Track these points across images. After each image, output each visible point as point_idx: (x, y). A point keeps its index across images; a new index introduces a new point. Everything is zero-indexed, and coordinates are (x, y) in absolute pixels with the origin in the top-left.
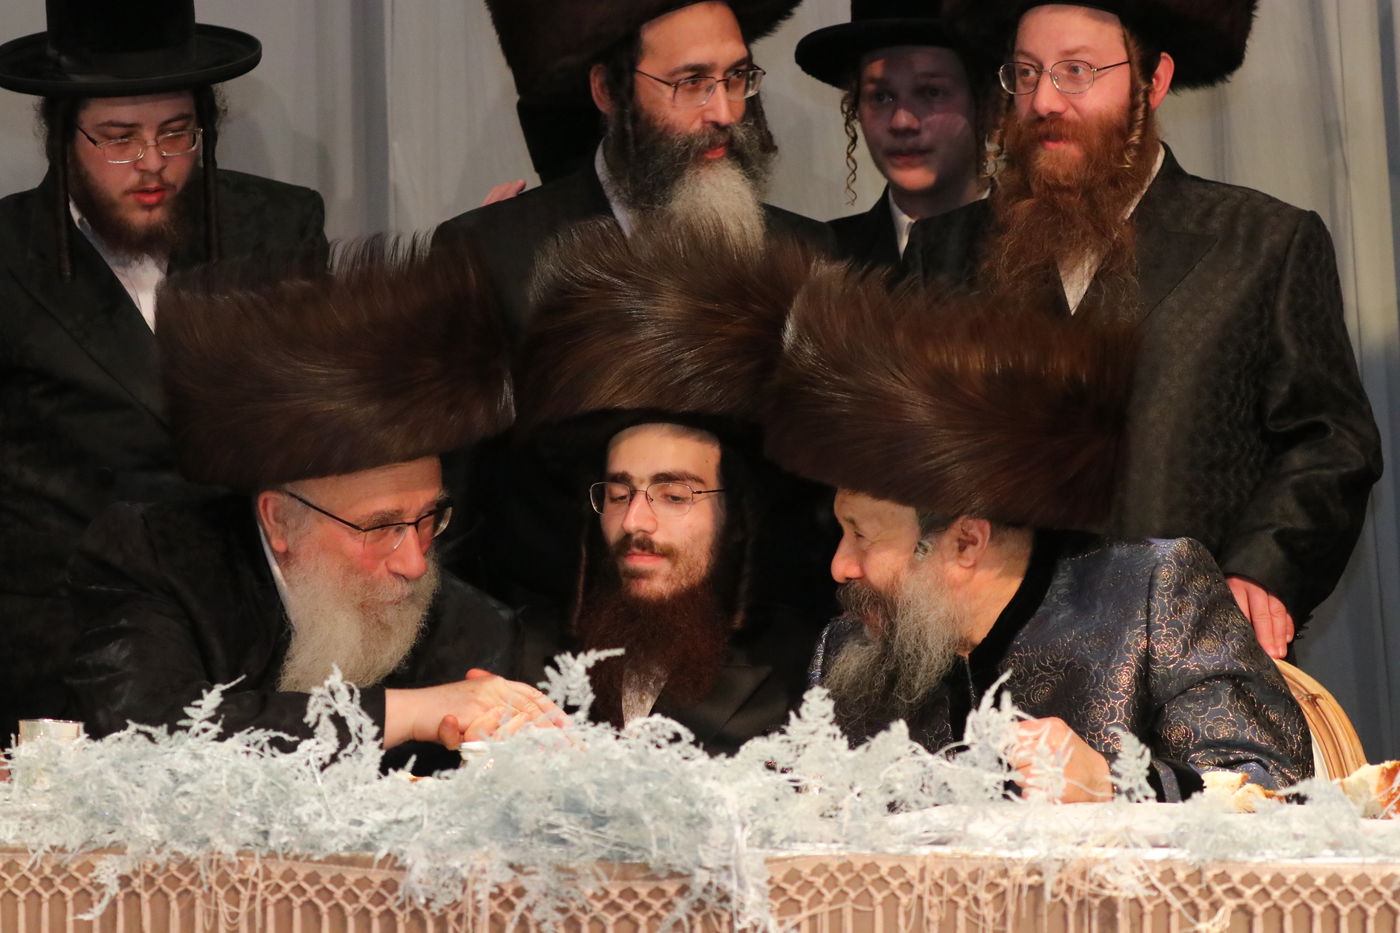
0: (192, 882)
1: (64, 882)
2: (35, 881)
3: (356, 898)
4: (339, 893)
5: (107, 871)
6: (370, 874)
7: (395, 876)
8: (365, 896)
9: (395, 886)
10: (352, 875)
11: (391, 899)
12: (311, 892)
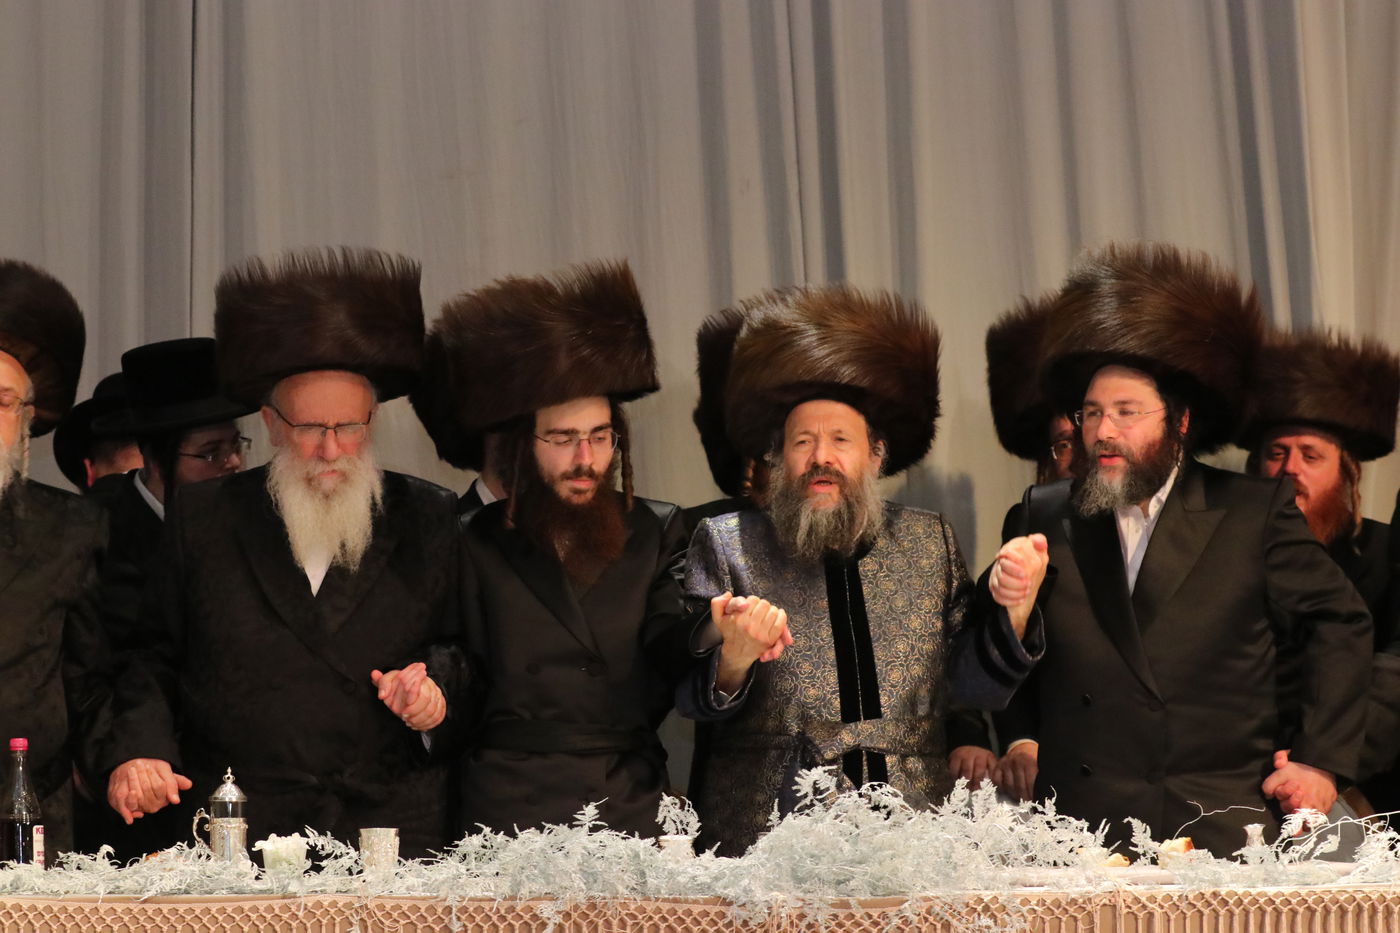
0: (597, 916)
1: (513, 919)
2: (495, 918)
3: (699, 923)
4: (688, 920)
5: (546, 910)
6: (707, 908)
7: (723, 909)
8: (704, 922)
9: (723, 915)
10: (696, 909)
11: (720, 924)
12: (671, 920)
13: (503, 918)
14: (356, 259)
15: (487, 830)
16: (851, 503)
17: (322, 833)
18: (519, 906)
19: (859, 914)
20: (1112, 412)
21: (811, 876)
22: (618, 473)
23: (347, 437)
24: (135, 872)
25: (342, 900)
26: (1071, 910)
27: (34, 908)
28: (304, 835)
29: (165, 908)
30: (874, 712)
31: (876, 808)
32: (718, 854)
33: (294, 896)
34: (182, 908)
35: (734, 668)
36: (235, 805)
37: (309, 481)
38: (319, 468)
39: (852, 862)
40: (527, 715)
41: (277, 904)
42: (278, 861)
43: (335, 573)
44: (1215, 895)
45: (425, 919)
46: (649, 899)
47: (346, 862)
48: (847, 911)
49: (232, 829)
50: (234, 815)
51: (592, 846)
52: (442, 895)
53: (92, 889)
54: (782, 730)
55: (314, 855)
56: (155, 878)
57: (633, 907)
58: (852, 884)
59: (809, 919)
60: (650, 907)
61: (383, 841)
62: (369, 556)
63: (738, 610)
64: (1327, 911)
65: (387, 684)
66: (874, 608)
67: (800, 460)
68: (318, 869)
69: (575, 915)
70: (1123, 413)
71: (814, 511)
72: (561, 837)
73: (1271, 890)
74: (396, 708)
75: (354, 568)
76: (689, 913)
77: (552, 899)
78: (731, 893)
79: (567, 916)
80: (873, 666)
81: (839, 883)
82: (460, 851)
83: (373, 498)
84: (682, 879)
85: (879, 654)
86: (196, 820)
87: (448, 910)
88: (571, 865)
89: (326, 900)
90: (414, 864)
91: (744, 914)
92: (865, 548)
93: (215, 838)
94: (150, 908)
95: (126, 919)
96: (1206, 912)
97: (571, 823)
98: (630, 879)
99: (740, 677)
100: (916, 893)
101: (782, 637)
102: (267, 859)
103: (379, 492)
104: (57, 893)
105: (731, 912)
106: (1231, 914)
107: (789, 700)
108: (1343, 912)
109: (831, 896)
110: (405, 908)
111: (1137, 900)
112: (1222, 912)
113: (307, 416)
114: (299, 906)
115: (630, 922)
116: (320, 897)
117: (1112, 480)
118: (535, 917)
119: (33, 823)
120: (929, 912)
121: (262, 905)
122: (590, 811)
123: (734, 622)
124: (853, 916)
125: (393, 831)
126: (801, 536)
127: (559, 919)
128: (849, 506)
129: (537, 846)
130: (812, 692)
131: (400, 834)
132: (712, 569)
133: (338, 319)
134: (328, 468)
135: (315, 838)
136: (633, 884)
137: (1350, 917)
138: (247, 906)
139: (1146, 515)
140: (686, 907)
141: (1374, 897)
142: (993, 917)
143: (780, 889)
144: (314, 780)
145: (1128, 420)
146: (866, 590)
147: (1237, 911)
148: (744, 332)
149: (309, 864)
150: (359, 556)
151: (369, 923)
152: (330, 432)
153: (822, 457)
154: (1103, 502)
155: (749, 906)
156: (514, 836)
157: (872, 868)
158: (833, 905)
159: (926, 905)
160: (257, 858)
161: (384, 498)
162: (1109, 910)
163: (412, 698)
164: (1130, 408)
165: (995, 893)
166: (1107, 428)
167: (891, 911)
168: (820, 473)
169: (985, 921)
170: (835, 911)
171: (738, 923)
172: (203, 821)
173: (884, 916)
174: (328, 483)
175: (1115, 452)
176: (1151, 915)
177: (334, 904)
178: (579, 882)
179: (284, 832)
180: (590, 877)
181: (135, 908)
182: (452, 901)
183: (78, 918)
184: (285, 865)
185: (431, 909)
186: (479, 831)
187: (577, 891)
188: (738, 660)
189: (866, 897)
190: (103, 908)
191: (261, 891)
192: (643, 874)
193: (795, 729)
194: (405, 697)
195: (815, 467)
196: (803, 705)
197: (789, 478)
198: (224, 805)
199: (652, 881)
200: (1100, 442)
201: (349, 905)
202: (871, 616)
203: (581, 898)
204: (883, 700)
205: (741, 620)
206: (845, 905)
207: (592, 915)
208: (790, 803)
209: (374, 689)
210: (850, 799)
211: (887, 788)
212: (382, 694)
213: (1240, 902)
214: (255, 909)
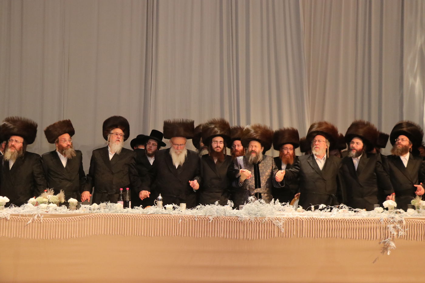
5: (211, 218)
6: (235, 218)
7: (237, 218)
8: (235, 220)
9: (237, 219)
10: (233, 218)
11: (237, 220)
12: (230, 220)
13: (204, 219)
14: (184, 121)
15: (201, 205)
16: (257, 157)
17: (175, 204)
18: (206, 217)
19: (258, 219)
20: (355, 143)
21: (251, 214)
22: (224, 150)
23: (182, 146)
24: (146, 210)
25: (179, 215)
26: (291, 220)
27: (130, 215)
28: (172, 204)
29: (151, 216)
30: (260, 187)
31: (261, 203)
32: (236, 209)
33: (171, 214)
34: (154, 216)
35: (242, 180)
36: (161, 199)
37: (176, 152)
38: (177, 151)
39: (257, 211)
40: (210, 187)
41: (168, 216)
42: (168, 209)
43: (179, 166)
44: (313, 218)
45: (191, 218)
46: (226, 216)
47: (179, 209)
48: (256, 219)
49: (160, 203)
50: (161, 201)
51: (218, 208)
52: (194, 215)
53: (139, 213)
54: (246, 189)
55: (174, 208)
56: (150, 211)
57: (224, 217)
58: (258, 215)
59: (251, 220)
60: (226, 217)
61: (184, 205)
62: (184, 164)
63: (244, 171)
64: (330, 221)
65: (191, 183)
66: (261, 171)
67: (250, 149)
68: (174, 210)
69: (215, 218)
70: (357, 144)
71: (252, 157)
72: (213, 206)
73: (321, 217)
74: (192, 187)
75: (182, 165)
76: (232, 219)
77: (211, 216)
78: (239, 216)
79: (214, 219)
80: (260, 180)
81: (255, 214)
82: (197, 208)
83: (185, 155)
84: (232, 213)
85: (261, 178)
86: (155, 201)
87: (195, 217)
88: (215, 211)
89: (176, 215)
90: (190, 210)
91: (241, 219)
92: (259, 163)
93: (158, 204)
94: (149, 216)
95: (145, 217)
96: (311, 220)
97: (214, 204)
98: (223, 213)
99: (243, 181)
100: (267, 216)
101: (250, 176)
102: (166, 209)
103: (186, 154)
104: (134, 213)
105: (239, 219)
106: (315, 221)
107: (247, 185)
108: (332, 221)
109: (254, 217)
110: (188, 217)
111: (301, 218)
112: (314, 220)
113: (176, 143)
114: (172, 216)
115: (223, 220)
116: (175, 215)
117: (353, 153)
118: (209, 219)
119: (129, 201)
120: (269, 219)
121: (166, 216)
122: (217, 202)
123: (243, 173)
124: (257, 220)
125: (185, 204)
126: (249, 161)
127: (212, 219)
128: (257, 156)
129: (209, 208)
130: (251, 184)
131: (186, 204)
132: (237, 165)
133: (182, 130)
134: (178, 151)
135: (174, 205)
136: (224, 214)
137: (333, 222)
138: (164, 216)
139: (358, 159)
140: (232, 218)
141: (337, 219)
142: (279, 220)
143: (246, 215)
144: (175, 196)
145: (357, 145)
146: (260, 168)
147: (316, 220)
148: (244, 130)
149: (173, 209)
150: (182, 164)
151: (183, 219)
152: (179, 146)
153: (253, 149)
154: (351, 156)
155: (242, 218)
156: (205, 206)
157: (260, 212)
158: (254, 218)
159: (269, 218)
160: (165, 208)
161: (187, 155)
162: (296, 220)
163: (195, 186)
164: (358, 143)
165: (279, 216)
166: (354, 145)
167: (263, 219)
168: (253, 151)
169: (278, 221)
170: (255, 219)
171: (240, 220)
172: (156, 201)
173: (262, 220)
174: (178, 153)
175: (355, 149)
176: (303, 221)
177: (177, 216)
178: (216, 214)
179: (169, 204)
180: (217, 213)
181: (146, 216)
182: (196, 216)
183: (137, 217)
184: (169, 209)
185: (193, 217)
186: (200, 205)
187: (216, 215)
188: (243, 179)
189: (260, 217)
190: (141, 215)
191: (166, 214)
192: (225, 212)
193: (248, 189)
194: (194, 185)
195: (252, 151)
196: (249, 186)
197: (249, 151)
198: (159, 199)
199: (227, 214)
200: (353, 147)
201: (180, 216)
202: (260, 173)
203: (216, 216)
204: (261, 185)
205: (244, 173)
206: (257, 218)
207: (217, 218)
208: (247, 202)
209: (189, 183)
210: (257, 202)
211: (262, 200)
212: (191, 185)
213: (316, 219)
214: (165, 216)
